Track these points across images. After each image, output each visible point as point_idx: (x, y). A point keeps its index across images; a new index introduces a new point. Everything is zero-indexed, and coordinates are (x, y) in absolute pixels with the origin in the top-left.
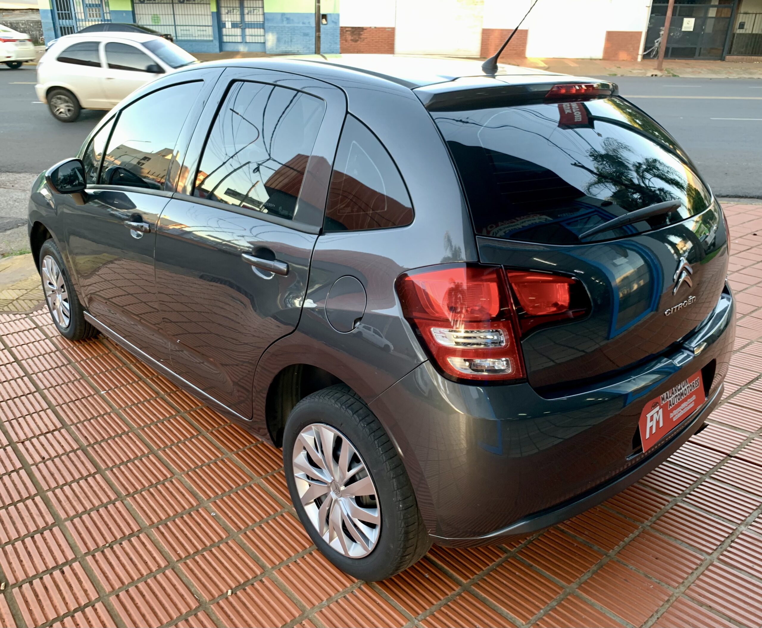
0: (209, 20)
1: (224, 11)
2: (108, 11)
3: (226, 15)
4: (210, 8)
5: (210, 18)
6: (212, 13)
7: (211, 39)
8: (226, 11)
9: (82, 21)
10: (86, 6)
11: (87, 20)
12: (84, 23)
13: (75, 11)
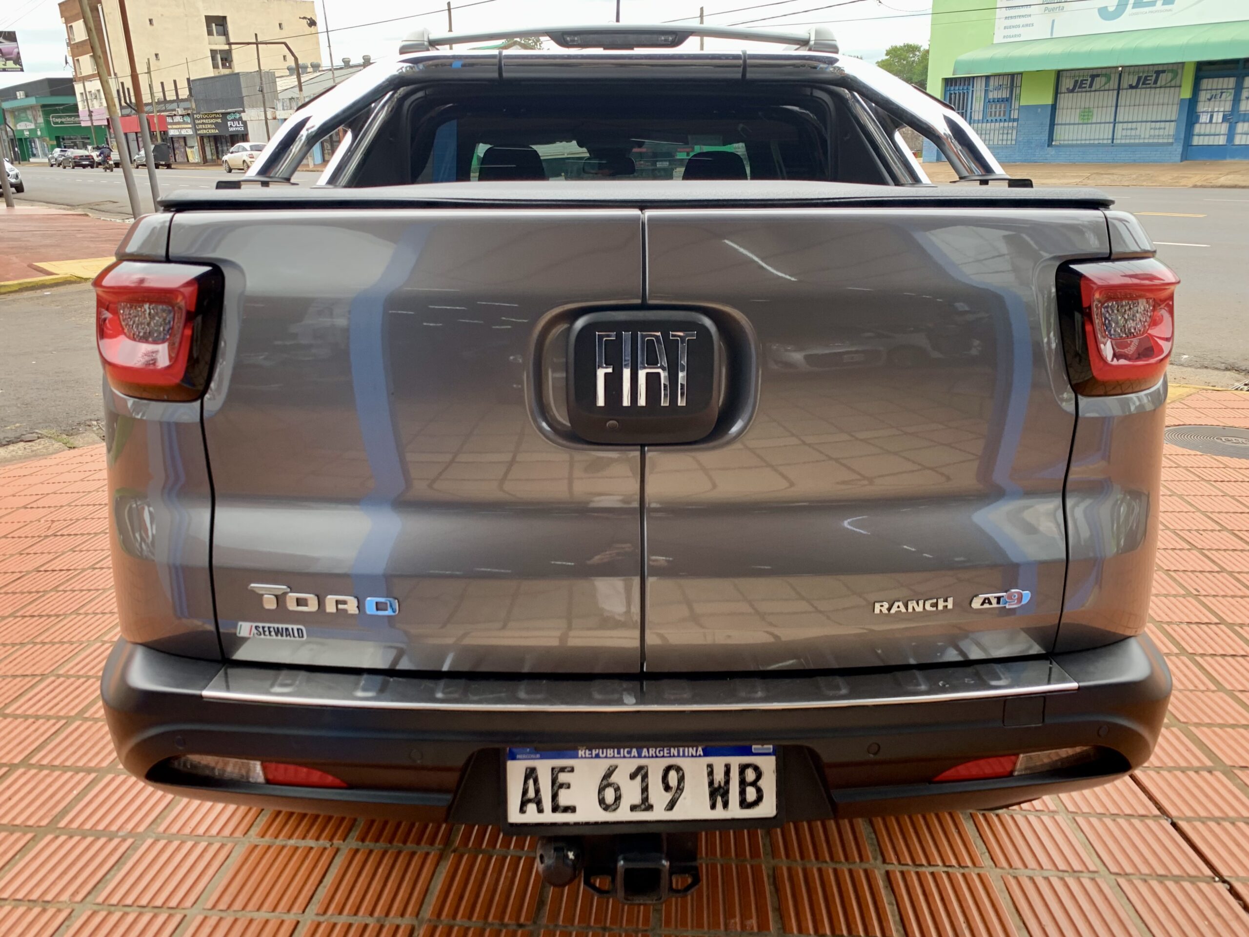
0: (1172, 112)
1: (1203, 96)
2: (1017, 107)
3: (1207, 103)
4: (1180, 92)
5: (1176, 108)
6: (1182, 100)
7: (1171, 141)
8: (1209, 96)
9: (978, 121)
10: (988, 102)
11: (985, 121)
12: (980, 125)
13: (971, 109)
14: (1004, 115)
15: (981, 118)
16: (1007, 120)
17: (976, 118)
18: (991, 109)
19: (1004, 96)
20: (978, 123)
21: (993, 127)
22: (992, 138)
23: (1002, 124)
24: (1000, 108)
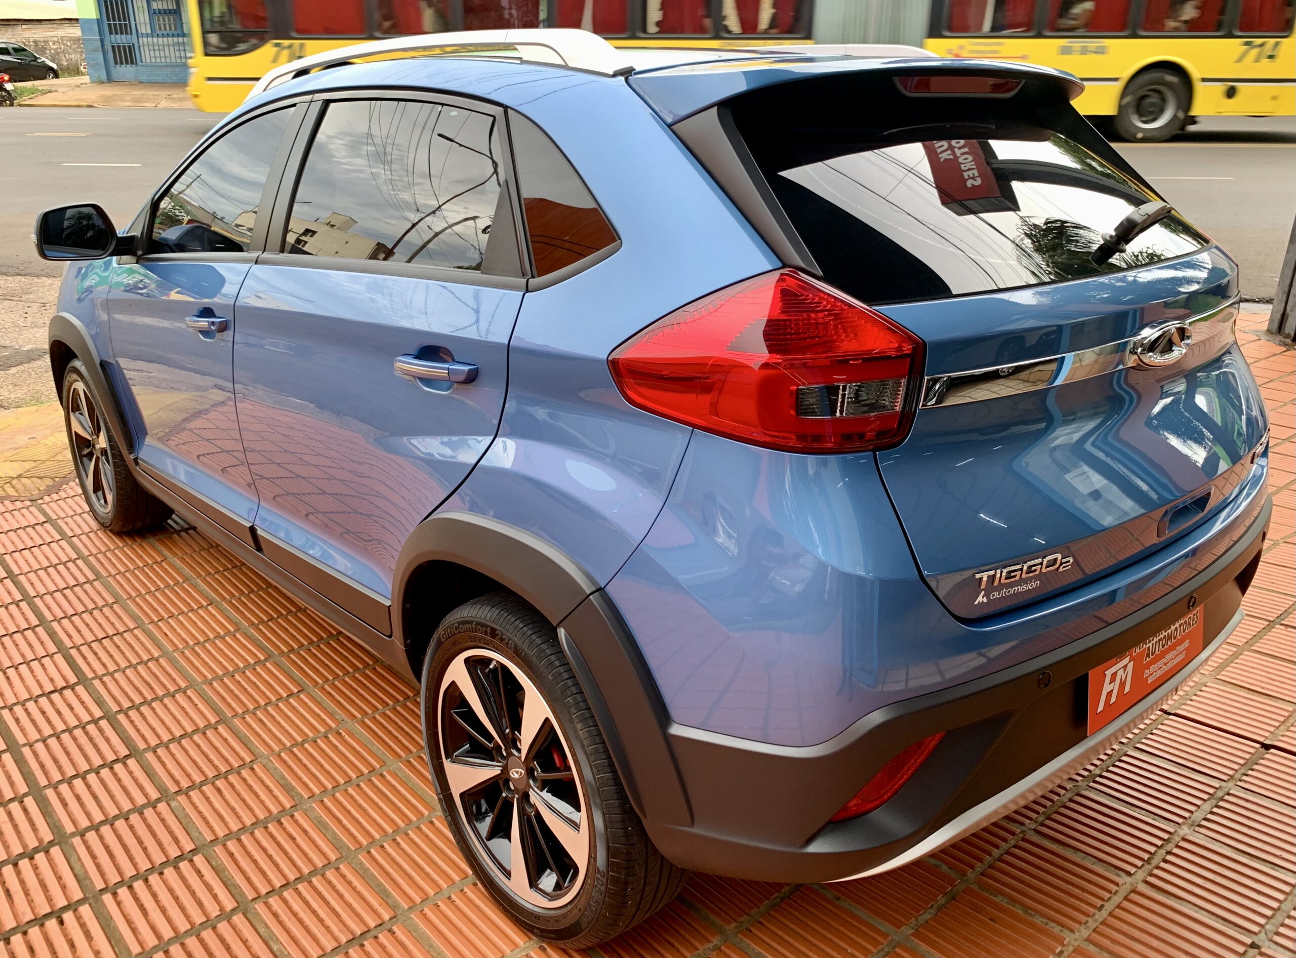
9: (147, 36)
10: (153, 13)
11: (156, 35)
12: (150, 39)
13: (135, 21)
14: (176, 29)
15: (149, 31)
16: (180, 33)
17: (144, 31)
18: (159, 21)
19: (170, 7)
20: (148, 37)
21: (166, 43)
22: (167, 54)
23: (175, 39)
24: (169, 20)
